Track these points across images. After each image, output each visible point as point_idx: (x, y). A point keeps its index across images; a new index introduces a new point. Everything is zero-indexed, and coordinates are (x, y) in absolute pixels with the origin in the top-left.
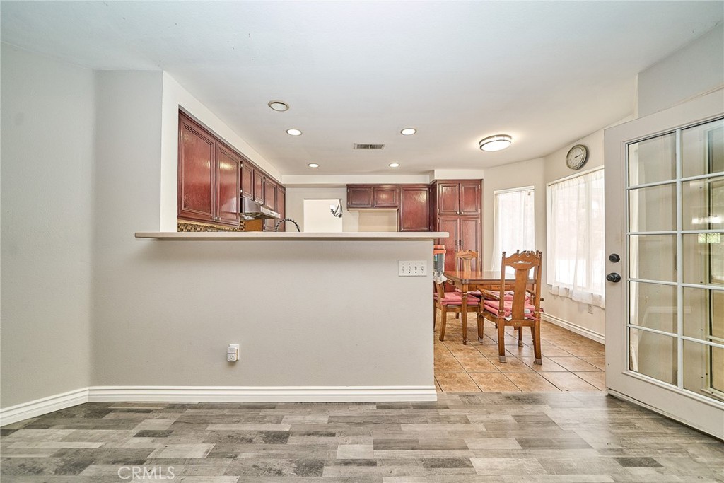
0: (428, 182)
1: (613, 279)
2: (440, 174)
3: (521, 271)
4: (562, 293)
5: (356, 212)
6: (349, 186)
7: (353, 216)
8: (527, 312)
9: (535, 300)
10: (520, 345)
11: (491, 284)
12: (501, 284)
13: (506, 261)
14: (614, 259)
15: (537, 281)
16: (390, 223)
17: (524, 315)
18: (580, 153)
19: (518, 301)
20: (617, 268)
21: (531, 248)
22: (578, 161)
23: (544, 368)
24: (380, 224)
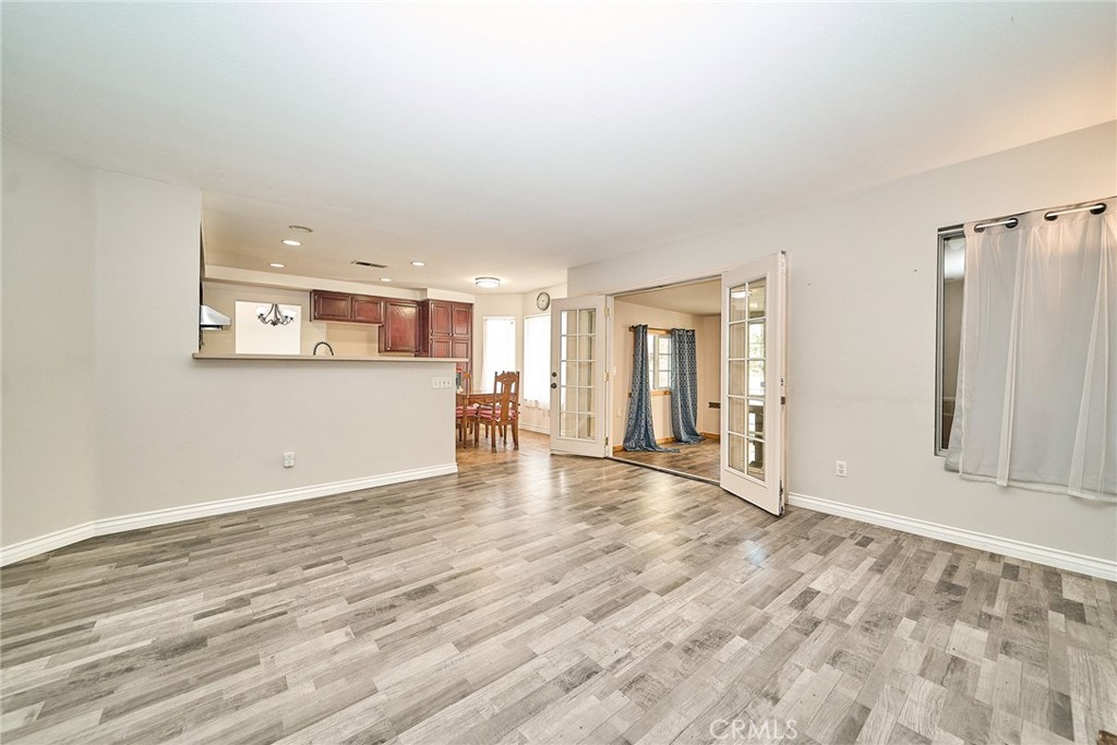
0: (418, 299)
1: (554, 386)
2: (433, 294)
3: (508, 387)
4: (533, 405)
5: (323, 324)
6: (316, 292)
7: (320, 330)
8: (510, 414)
9: (516, 405)
10: (505, 443)
11: (484, 398)
12: (494, 397)
13: (497, 379)
14: (554, 375)
15: (516, 394)
16: (369, 341)
17: (508, 417)
18: (544, 298)
19: (505, 409)
20: (555, 380)
21: (512, 369)
22: (545, 304)
23: (520, 451)
24: (356, 341)
